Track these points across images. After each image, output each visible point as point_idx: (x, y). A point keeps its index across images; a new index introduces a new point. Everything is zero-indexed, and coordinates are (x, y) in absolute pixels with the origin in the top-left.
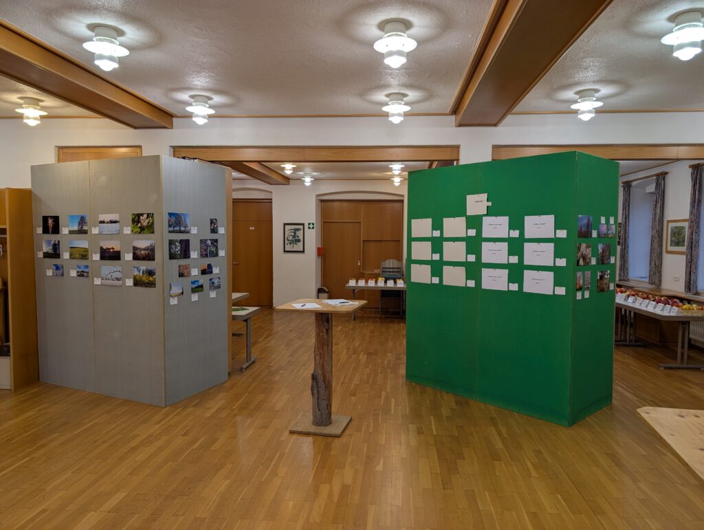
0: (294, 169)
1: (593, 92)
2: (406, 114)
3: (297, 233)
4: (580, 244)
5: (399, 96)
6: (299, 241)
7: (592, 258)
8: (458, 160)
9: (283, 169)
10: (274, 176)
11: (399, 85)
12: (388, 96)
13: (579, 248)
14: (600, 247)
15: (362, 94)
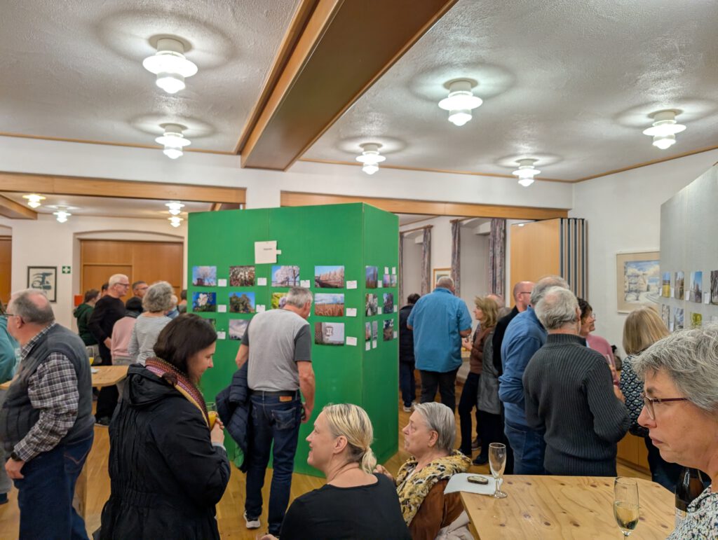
0: (41, 201)
1: (376, 147)
2: (185, 149)
3: (47, 279)
4: (368, 295)
5: (178, 128)
6: (49, 288)
7: (378, 308)
8: (244, 204)
9: (27, 200)
10: (15, 209)
11: (177, 115)
12: (163, 126)
13: (367, 299)
14: (385, 297)
15: (131, 120)
